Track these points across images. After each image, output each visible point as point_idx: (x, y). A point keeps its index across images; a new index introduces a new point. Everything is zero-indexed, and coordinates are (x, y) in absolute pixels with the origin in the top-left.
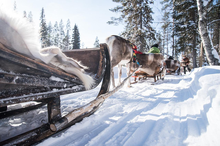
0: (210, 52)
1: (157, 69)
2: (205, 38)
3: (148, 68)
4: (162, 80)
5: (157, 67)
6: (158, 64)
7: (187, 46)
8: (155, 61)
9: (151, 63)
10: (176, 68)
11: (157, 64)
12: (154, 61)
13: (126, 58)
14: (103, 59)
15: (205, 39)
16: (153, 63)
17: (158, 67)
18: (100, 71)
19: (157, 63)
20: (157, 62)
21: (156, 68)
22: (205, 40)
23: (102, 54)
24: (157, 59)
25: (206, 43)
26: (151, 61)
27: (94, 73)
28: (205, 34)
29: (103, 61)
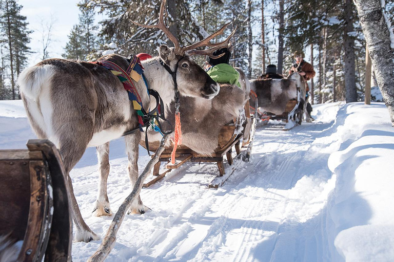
0: (389, 72)
1: (226, 134)
2: (373, 27)
3: (196, 131)
4: (244, 160)
5: (226, 128)
6: (228, 119)
7: (322, 26)
8: (217, 107)
9: (204, 115)
10: (290, 105)
11: (225, 120)
12: (213, 108)
13: (102, 126)
14: (43, 189)
15: (372, 30)
16: (212, 115)
17: (229, 129)
18: (34, 231)
19: (225, 113)
20: (223, 111)
21: (222, 132)
22: (372, 34)
23: (38, 174)
24: (224, 103)
25: (377, 44)
26: (203, 110)
27: (11, 237)
28: (374, 12)
29: (41, 198)
